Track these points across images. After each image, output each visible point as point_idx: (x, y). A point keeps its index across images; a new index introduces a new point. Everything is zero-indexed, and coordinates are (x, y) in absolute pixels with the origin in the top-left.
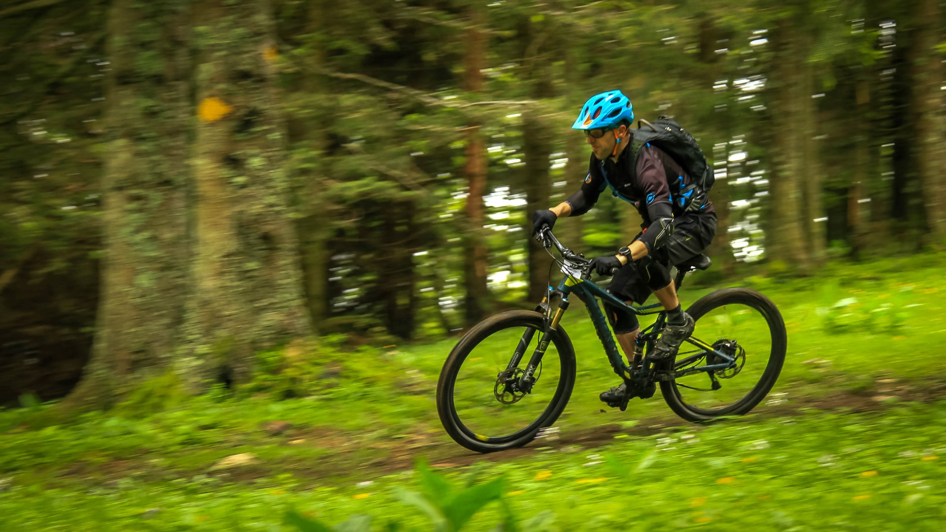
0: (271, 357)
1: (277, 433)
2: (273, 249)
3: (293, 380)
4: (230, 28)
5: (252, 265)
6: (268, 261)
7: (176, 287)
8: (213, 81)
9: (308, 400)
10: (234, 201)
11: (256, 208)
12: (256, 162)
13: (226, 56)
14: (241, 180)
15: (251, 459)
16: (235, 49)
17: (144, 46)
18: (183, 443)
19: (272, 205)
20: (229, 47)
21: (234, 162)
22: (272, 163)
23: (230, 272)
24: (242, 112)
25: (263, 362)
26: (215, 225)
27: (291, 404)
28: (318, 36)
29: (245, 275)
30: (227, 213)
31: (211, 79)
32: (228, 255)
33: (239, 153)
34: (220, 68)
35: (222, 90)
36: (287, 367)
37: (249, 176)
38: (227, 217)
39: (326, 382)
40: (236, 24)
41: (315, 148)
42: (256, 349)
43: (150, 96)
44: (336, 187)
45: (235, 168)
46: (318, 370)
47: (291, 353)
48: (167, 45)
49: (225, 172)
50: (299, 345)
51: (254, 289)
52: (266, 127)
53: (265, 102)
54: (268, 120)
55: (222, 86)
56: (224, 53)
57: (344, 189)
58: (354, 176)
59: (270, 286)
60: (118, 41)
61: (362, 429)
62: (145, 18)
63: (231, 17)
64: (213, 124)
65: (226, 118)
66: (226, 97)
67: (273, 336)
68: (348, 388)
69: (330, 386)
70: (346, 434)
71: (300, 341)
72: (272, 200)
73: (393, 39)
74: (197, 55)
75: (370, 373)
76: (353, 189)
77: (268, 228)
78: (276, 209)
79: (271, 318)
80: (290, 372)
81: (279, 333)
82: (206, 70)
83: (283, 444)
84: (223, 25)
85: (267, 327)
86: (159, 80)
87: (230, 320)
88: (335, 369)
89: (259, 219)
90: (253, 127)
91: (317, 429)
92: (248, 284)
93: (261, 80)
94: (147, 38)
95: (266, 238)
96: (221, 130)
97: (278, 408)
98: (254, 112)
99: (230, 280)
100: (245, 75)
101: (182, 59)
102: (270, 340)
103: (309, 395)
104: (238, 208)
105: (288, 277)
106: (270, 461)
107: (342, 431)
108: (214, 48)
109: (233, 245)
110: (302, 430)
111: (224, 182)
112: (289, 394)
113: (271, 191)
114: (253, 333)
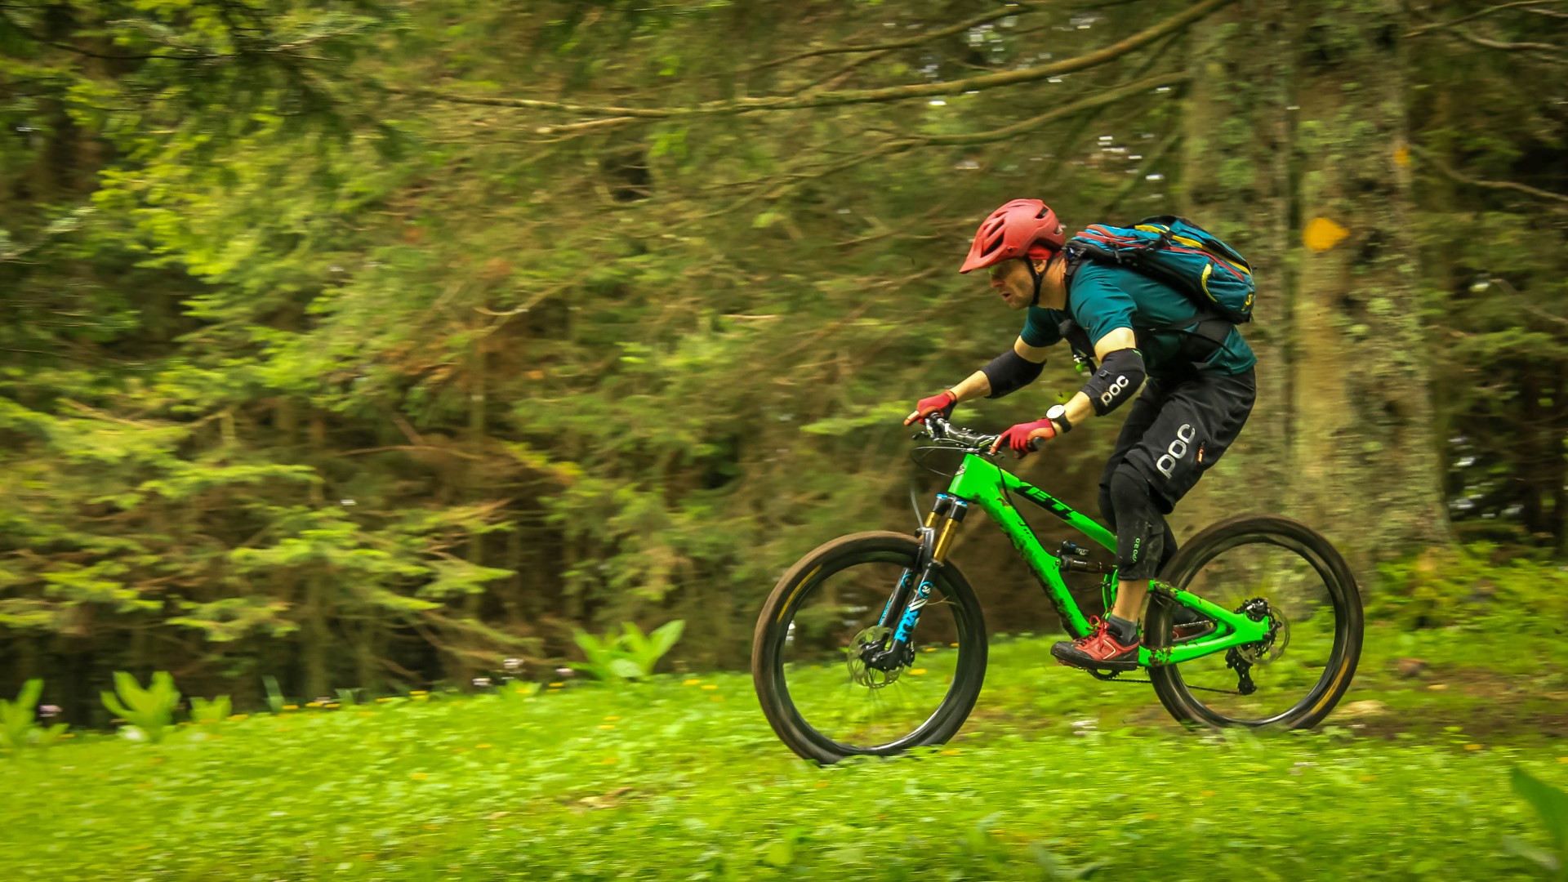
0: (1398, 572)
1: (1411, 675)
2: (1403, 424)
3: (1431, 604)
4: (1347, 122)
5: (1372, 446)
6: (1394, 440)
7: (1271, 474)
8: (1323, 195)
9: (1450, 632)
10: (1352, 358)
11: (1380, 368)
12: (1380, 305)
13: (1340, 160)
14: (1359, 329)
15: (1377, 709)
16: (1355, 151)
17: (1230, 151)
18: (1282, 685)
19: (1402, 364)
20: (1347, 147)
21: (1349, 305)
22: (1400, 303)
23: (1345, 455)
24: (1363, 236)
25: (1387, 578)
26: (1323, 392)
27: (1424, 635)
28: (1449, 131)
29: (1363, 459)
30: (1343, 373)
31: (1320, 193)
32: (1339, 433)
33: (1356, 293)
34: (1336, 177)
35: (1338, 207)
36: (1422, 585)
37: (1369, 324)
38: (1341, 380)
39: (1475, 606)
40: (1356, 116)
41: (1440, 289)
42: (1377, 560)
43: (1238, 218)
44: (1471, 341)
45: (1349, 314)
46: (1464, 591)
47: (1424, 567)
48: (1262, 149)
49: (1339, 319)
50: (1433, 555)
51: (1374, 479)
52: (1397, 256)
53: (1394, 220)
54: (1397, 246)
55: (1337, 201)
56: (1337, 157)
57: (1482, 344)
58: (1497, 326)
59: (1396, 473)
60: (1195, 145)
61: (1529, 673)
62: (1235, 113)
63: (1349, 108)
64: (1321, 254)
65: (1341, 246)
66: (1343, 217)
67: (1397, 543)
68: (1503, 616)
69: (1477, 613)
70: (1506, 679)
71: (1436, 550)
72: (1401, 356)
73: (1557, 133)
74: (1302, 160)
75: (1532, 595)
76: (1493, 343)
77: (1393, 395)
78: (1409, 368)
79: (1398, 518)
80: (1423, 592)
81: (1407, 539)
82: (1314, 181)
83: (1421, 690)
84: (1343, 117)
85: (1391, 531)
86: (1249, 196)
87: (1340, 521)
88: (1485, 589)
89: (1382, 383)
90: (1379, 256)
91: (1464, 671)
92: (1367, 472)
93: (1391, 191)
94: (1232, 140)
95: (1391, 408)
96: (1334, 261)
97: (1407, 640)
98: (1378, 236)
99: (1343, 467)
100: (1369, 186)
101: (1280, 168)
102: (1394, 548)
103: (1453, 624)
104: (1358, 368)
105: (1422, 461)
106: (1403, 713)
107: (1499, 674)
108: (1326, 150)
109: (1348, 418)
110: (1444, 672)
111: (1340, 333)
112: (1422, 623)
113: (1400, 344)
114: (1373, 538)
